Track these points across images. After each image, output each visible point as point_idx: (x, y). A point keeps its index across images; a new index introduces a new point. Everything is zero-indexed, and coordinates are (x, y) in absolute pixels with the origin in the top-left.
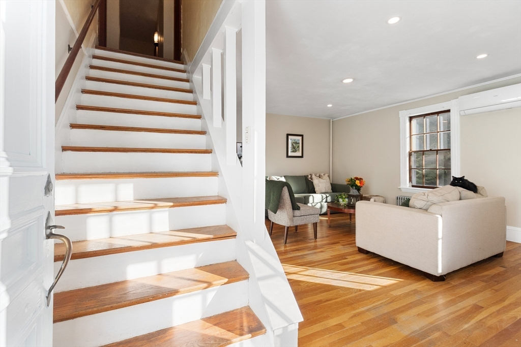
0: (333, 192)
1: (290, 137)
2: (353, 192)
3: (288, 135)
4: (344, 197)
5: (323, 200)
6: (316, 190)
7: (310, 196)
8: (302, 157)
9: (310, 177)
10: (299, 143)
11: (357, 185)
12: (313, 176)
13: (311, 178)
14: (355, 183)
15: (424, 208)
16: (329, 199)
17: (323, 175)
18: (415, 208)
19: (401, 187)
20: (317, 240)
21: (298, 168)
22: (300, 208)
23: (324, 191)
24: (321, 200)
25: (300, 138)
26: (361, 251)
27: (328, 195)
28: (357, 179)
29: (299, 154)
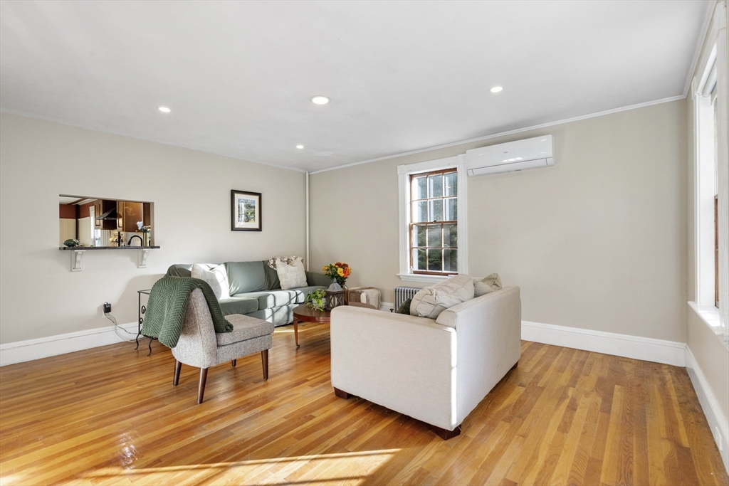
0: (309, 285)
1: (237, 196)
2: (335, 287)
3: (233, 192)
4: (320, 296)
5: (290, 300)
6: (281, 284)
7: (269, 295)
8: (260, 229)
9: (272, 262)
10: (254, 207)
11: (339, 276)
12: (278, 262)
13: (274, 265)
14: (336, 273)
15: (431, 316)
16: (302, 298)
17: (293, 258)
18: (417, 316)
19: (400, 274)
20: (269, 381)
21: (253, 247)
22: (231, 327)
23: (294, 285)
24: (288, 300)
25: (256, 198)
26: (339, 394)
27: (299, 292)
28: (339, 265)
29: (255, 225)
